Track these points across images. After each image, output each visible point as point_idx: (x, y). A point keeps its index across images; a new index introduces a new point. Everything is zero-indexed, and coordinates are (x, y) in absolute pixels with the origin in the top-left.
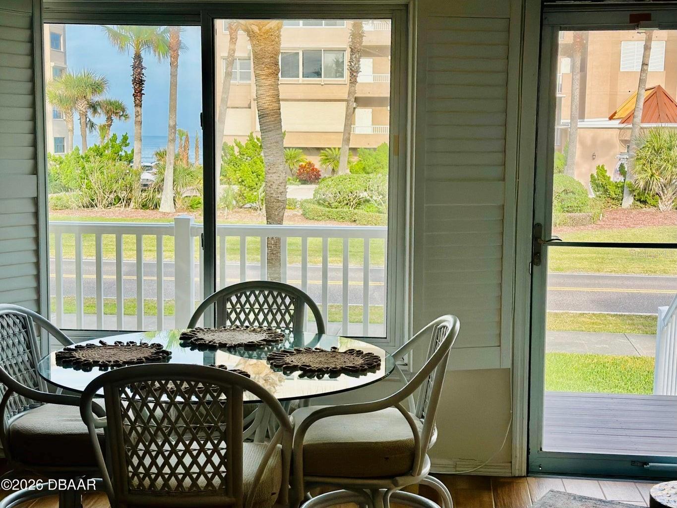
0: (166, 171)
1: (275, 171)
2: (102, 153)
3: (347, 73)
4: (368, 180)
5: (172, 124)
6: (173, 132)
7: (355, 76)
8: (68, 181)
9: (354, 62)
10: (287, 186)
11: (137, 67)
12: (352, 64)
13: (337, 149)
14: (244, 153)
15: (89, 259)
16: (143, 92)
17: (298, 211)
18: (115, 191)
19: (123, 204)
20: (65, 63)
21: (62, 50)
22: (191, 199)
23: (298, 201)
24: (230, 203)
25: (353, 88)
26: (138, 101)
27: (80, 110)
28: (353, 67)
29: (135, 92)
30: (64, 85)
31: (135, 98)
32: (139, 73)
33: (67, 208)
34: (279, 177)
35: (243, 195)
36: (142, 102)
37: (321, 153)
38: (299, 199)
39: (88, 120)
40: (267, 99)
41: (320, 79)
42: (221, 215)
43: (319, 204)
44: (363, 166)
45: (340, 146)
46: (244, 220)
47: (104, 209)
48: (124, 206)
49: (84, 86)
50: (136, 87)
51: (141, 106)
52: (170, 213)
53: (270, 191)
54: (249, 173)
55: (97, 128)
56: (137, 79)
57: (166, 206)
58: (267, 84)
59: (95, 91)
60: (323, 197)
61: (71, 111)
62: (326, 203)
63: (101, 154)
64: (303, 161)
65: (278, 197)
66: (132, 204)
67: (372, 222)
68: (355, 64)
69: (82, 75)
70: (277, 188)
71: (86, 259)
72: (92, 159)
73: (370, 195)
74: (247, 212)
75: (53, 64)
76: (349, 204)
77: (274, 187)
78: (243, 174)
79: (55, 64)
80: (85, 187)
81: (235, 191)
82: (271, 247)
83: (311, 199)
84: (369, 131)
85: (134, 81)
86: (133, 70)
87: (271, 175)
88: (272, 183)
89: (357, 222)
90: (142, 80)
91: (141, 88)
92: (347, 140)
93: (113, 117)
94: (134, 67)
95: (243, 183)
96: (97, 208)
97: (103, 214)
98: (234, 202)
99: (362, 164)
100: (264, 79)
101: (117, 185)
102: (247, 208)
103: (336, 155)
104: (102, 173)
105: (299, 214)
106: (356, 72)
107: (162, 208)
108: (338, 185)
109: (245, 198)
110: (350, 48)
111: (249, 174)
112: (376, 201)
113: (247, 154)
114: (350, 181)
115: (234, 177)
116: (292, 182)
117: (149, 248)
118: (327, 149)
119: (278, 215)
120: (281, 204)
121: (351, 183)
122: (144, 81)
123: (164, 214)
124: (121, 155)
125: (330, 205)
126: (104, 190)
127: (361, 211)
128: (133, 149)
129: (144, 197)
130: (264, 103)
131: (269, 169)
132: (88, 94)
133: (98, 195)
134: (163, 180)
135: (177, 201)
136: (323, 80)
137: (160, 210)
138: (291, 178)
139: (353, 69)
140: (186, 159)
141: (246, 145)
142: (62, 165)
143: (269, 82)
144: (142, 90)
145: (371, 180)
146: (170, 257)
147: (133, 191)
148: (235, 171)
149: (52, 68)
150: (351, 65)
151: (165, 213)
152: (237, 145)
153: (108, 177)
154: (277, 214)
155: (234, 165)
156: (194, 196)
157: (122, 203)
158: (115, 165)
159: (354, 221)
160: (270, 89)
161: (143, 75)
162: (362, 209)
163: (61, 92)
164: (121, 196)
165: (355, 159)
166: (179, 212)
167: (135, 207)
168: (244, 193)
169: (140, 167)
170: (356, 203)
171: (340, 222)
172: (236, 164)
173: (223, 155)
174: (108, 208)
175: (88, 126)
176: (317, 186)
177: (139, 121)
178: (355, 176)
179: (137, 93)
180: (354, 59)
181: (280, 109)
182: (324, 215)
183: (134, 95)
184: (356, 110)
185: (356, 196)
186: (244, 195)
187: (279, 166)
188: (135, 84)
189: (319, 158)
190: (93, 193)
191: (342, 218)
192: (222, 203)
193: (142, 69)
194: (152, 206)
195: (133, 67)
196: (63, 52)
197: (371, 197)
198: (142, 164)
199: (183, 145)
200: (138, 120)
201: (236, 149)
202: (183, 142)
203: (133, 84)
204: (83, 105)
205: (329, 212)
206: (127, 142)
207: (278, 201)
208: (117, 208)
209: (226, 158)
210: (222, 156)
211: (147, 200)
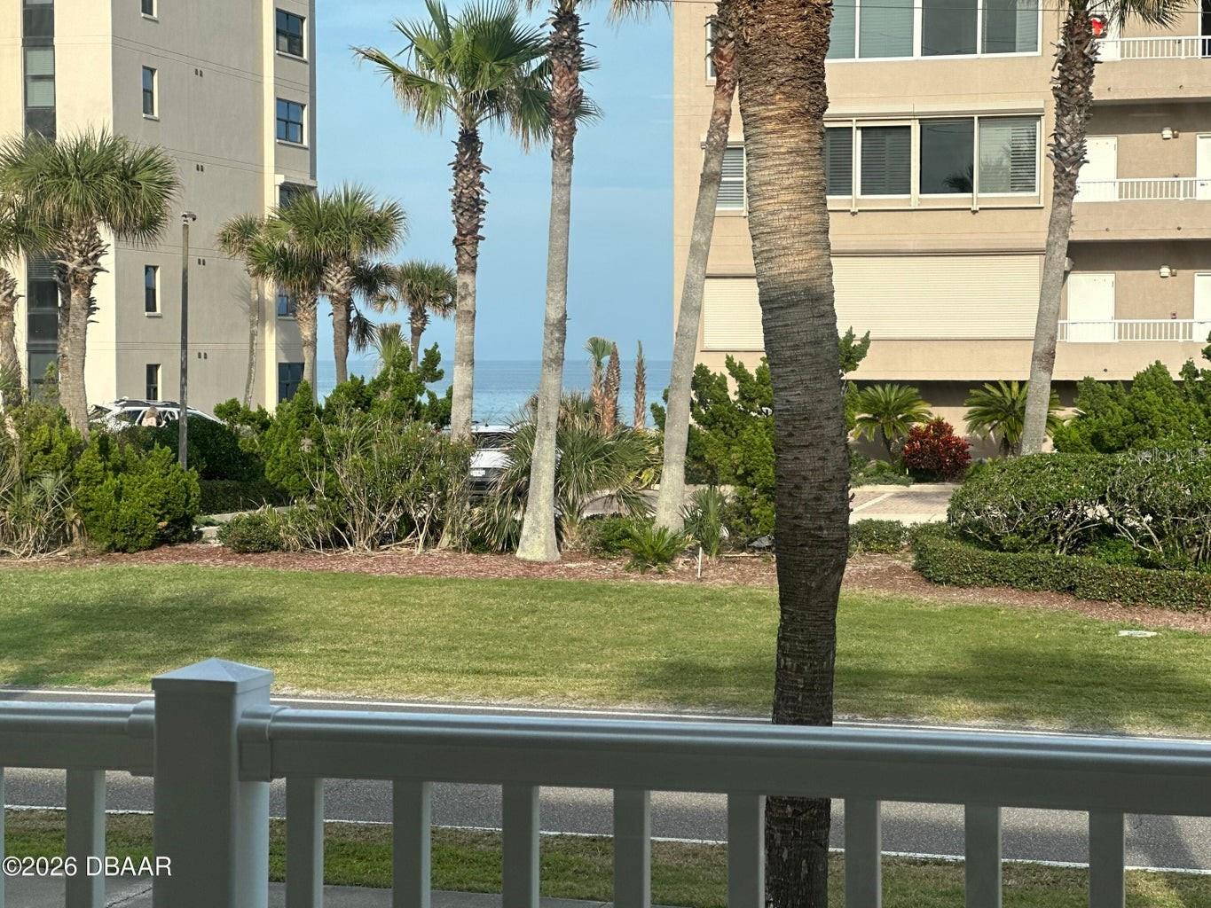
0: (536, 446)
1: (807, 438)
2: (370, 400)
3: (1044, 169)
4: (1109, 469)
5: (555, 315)
6: (558, 340)
7: (1069, 174)
8: (281, 476)
9: (1068, 136)
10: (850, 493)
11: (465, 167)
12: (1062, 140)
13: (1015, 387)
14: (754, 395)
15: (306, 697)
16: (480, 232)
17: (904, 559)
18: (401, 503)
19: (421, 537)
20: (313, 176)
21: (306, 143)
22: (604, 523)
23: (906, 529)
24: (714, 533)
25: (1064, 209)
26: (466, 257)
27: (333, 291)
28: (1065, 149)
29: (460, 233)
30: (292, 226)
31: (458, 251)
32: (472, 183)
33: (275, 548)
34: (823, 459)
35: (749, 514)
36: (478, 259)
37: (970, 396)
38: (907, 524)
39: (353, 314)
40: (783, 198)
41: (969, 195)
42: (686, 568)
43: (964, 537)
44: (1094, 430)
45: (1026, 377)
46: (750, 584)
47: (369, 550)
48: (421, 545)
49: (343, 227)
50: (462, 221)
51: (474, 272)
52: (545, 563)
53: (792, 507)
54: (765, 450)
55: (376, 334)
56: (464, 200)
57: (536, 544)
58: (782, 150)
59: (372, 238)
60: (977, 517)
61: (310, 293)
62: (986, 538)
63: (368, 403)
64: (920, 418)
65: (820, 529)
66: (445, 540)
67: (1125, 592)
68: (1071, 142)
69: (340, 201)
70: (817, 499)
71: (296, 696)
72: (342, 415)
73: (1118, 514)
74: (760, 560)
75: (281, 179)
76: (1052, 540)
77: (807, 493)
78: (747, 454)
79: (286, 177)
80: (322, 491)
81: (727, 501)
82: (794, 699)
83: (940, 524)
84: (1106, 334)
85: (457, 203)
86: (456, 175)
87: (796, 452)
88: (797, 480)
89: (1080, 592)
90: (477, 202)
91: (475, 221)
92: (1046, 358)
93: (429, 311)
94: (459, 167)
95: (749, 479)
96: (351, 549)
97: (367, 565)
98: (725, 533)
99: (1090, 423)
100: (774, 132)
101: (406, 486)
102: (759, 549)
103: (1014, 402)
104: (367, 452)
105: (907, 566)
106: (1073, 163)
107: (524, 550)
108: (1022, 483)
109: (757, 521)
110: (1056, 96)
111: (765, 454)
112: (1132, 529)
113: (760, 397)
114: (1055, 472)
115: (726, 461)
116: (892, 474)
117: (476, 664)
118: (987, 386)
119: (819, 588)
120: (830, 552)
121: (1059, 480)
122: (484, 203)
123: (529, 564)
124: (419, 403)
125: (995, 543)
126: (370, 499)
127: (1090, 561)
128: (451, 388)
129: (476, 518)
130: (773, 213)
131: (791, 435)
132: (354, 246)
133: (356, 511)
134: (527, 472)
135: (566, 529)
136: (977, 198)
137: (519, 554)
138: (887, 464)
139: (1065, 155)
140: (611, 415)
141: (759, 372)
142: (268, 433)
143: (791, 143)
144: (478, 227)
145: (1119, 470)
146: (528, 694)
147: (448, 505)
148: (728, 445)
149: (278, 188)
150: (1059, 143)
151: (531, 562)
152: (732, 374)
153: (381, 462)
154: (813, 585)
155: (724, 429)
156: (613, 516)
157: (417, 535)
158: (400, 432)
159: (1070, 589)
160: (792, 164)
161: (482, 186)
162: (1093, 553)
163: (286, 246)
164: (417, 515)
165: (1067, 414)
166: (571, 561)
167: (451, 546)
168: (753, 507)
169: (467, 435)
170: (1073, 537)
171: (1027, 591)
172: (732, 426)
173: (696, 400)
174: (383, 547)
175: (355, 331)
176: (959, 487)
177: (469, 312)
178: (1071, 458)
179: (465, 236)
180: (1067, 128)
181: (826, 232)
182: (978, 570)
183: (455, 240)
184: (1071, 277)
185: (1074, 516)
186: (753, 511)
187: (825, 423)
188: (460, 211)
189: (964, 411)
190: (343, 507)
191: (1033, 579)
192: (691, 536)
193: (480, 171)
194: (497, 543)
195: (454, 169)
196: (306, 149)
197: (1121, 520)
198: (474, 429)
199: (604, 378)
200: (466, 308)
201: (733, 386)
202: (604, 371)
203: (454, 211)
204: (339, 276)
205: (994, 562)
206: (438, 368)
207: (821, 543)
208: (404, 549)
209: (703, 411)
210: (692, 404)
211: (485, 527)
